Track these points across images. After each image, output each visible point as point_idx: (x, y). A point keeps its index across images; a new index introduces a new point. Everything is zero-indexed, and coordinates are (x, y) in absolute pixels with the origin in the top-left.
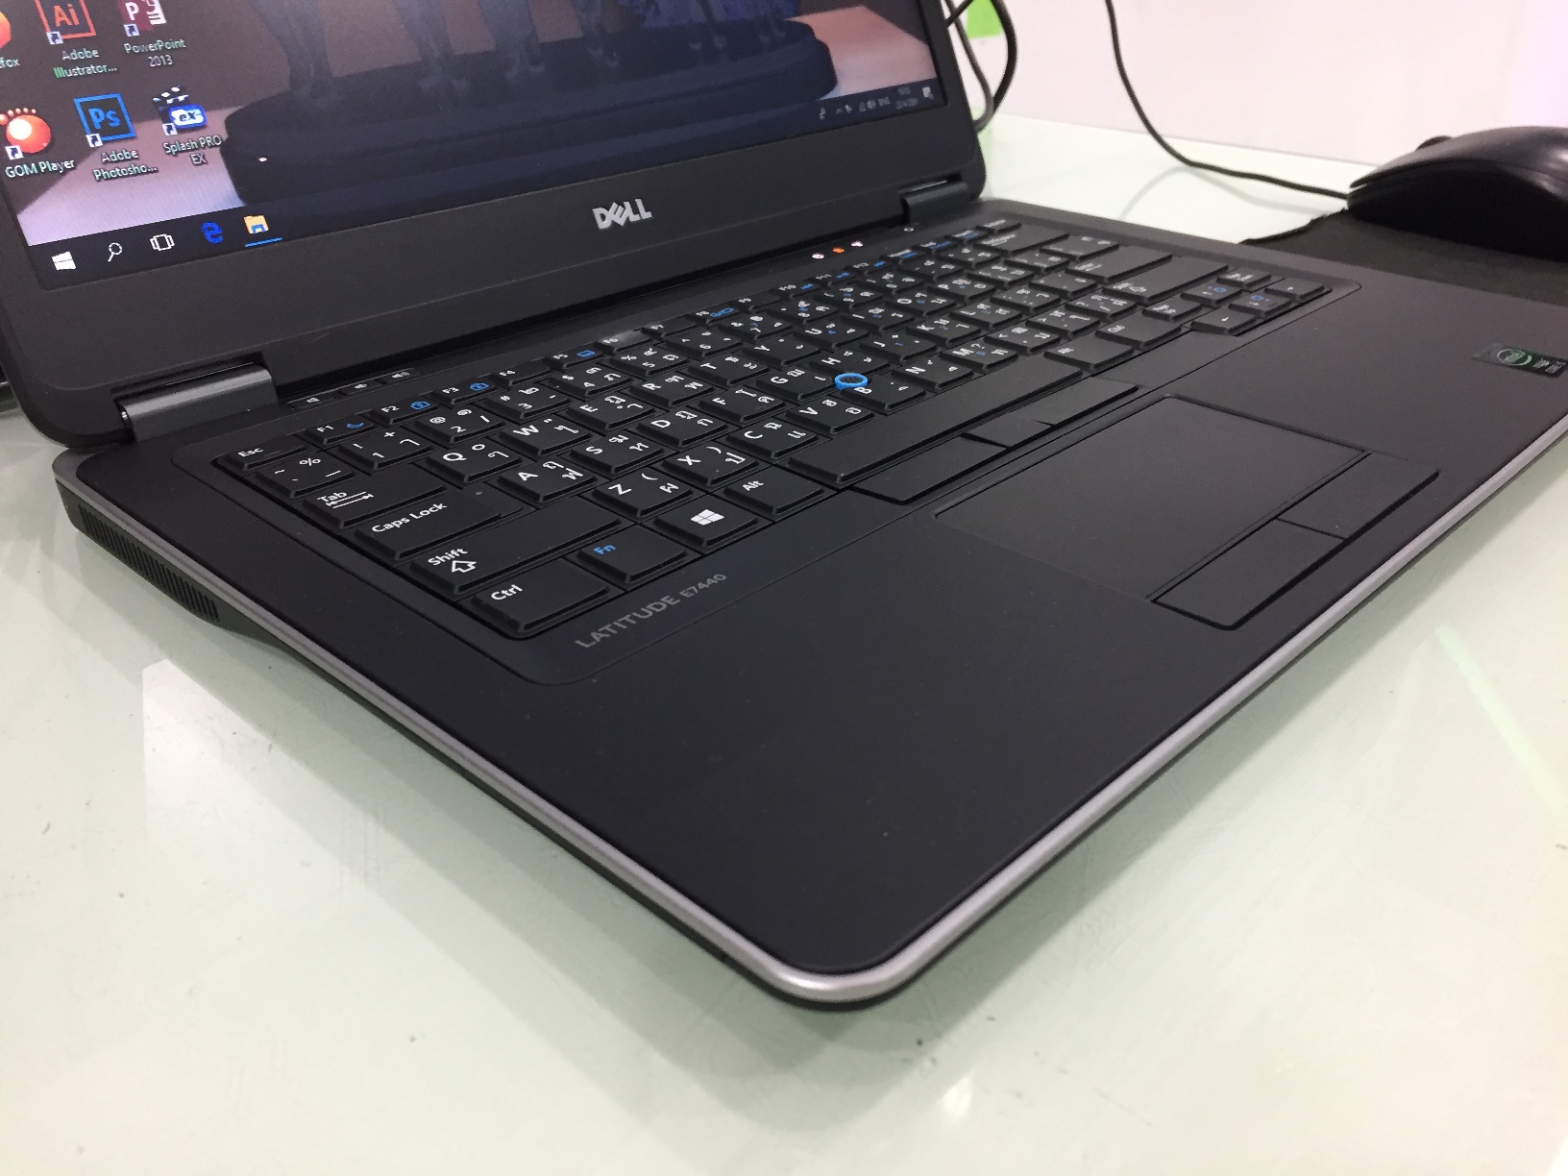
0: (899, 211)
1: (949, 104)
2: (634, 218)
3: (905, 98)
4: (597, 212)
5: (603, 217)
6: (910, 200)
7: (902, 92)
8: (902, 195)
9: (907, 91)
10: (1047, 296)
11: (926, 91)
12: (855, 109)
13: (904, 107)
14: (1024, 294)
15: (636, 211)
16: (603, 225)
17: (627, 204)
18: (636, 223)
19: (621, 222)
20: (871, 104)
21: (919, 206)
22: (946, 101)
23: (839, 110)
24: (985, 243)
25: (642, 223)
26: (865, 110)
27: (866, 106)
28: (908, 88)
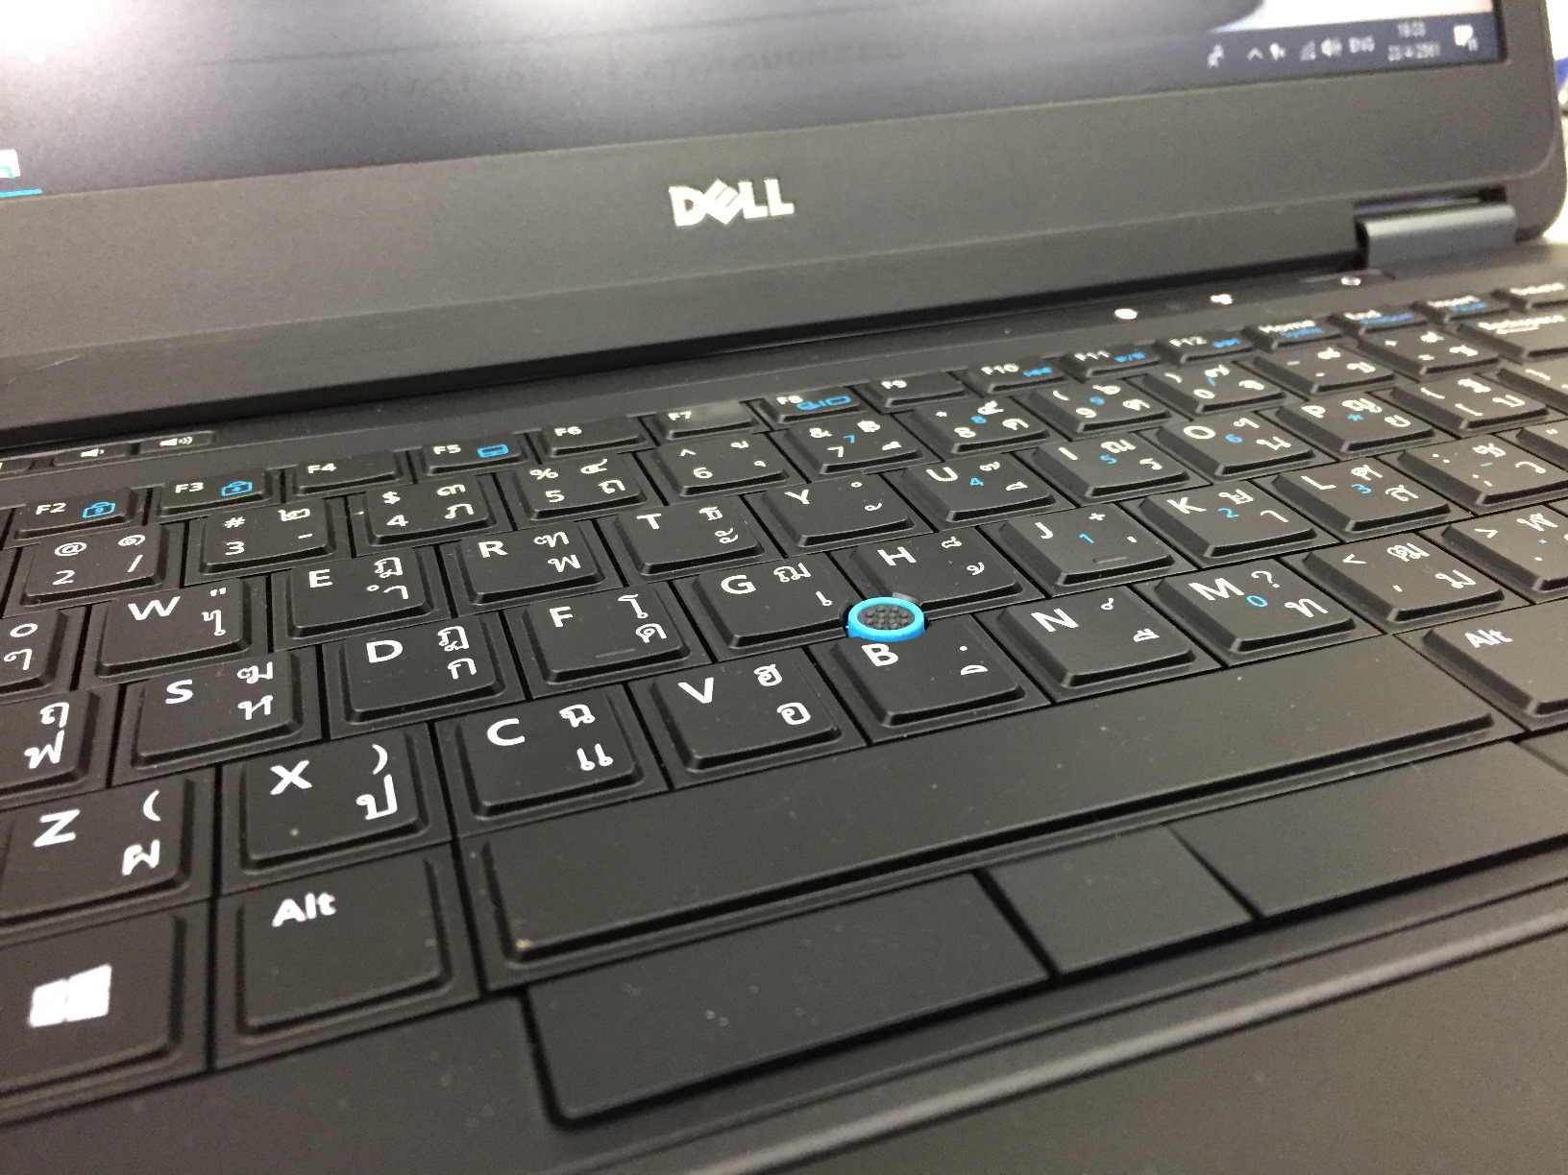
0: (1350, 244)
1: (1508, 62)
2: (754, 212)
3: (1412, 41)
4: (679, 194)
5: (689, 205)
6: (1375, 229)
7: (1406, 31)
8: (1361, 216)
9: (1421, 30)
10: (1540, 470)
11: (1463, 35)
12: (1293, 52)
13: (1406, 59)
14: (1489, 457)
15: (761, 198)
16: (683, 218)
17: (746, 187)
18: (758, 223)
19: (725, 217)
20: (1329, 48)
21: (1390, 242)
22: (1503, 53)
23: (1255, 53)
24: (1484, 326)
25: (770, 222)
26: (1313, 56)
27: (1318, 50)
28: (1421, 25)
